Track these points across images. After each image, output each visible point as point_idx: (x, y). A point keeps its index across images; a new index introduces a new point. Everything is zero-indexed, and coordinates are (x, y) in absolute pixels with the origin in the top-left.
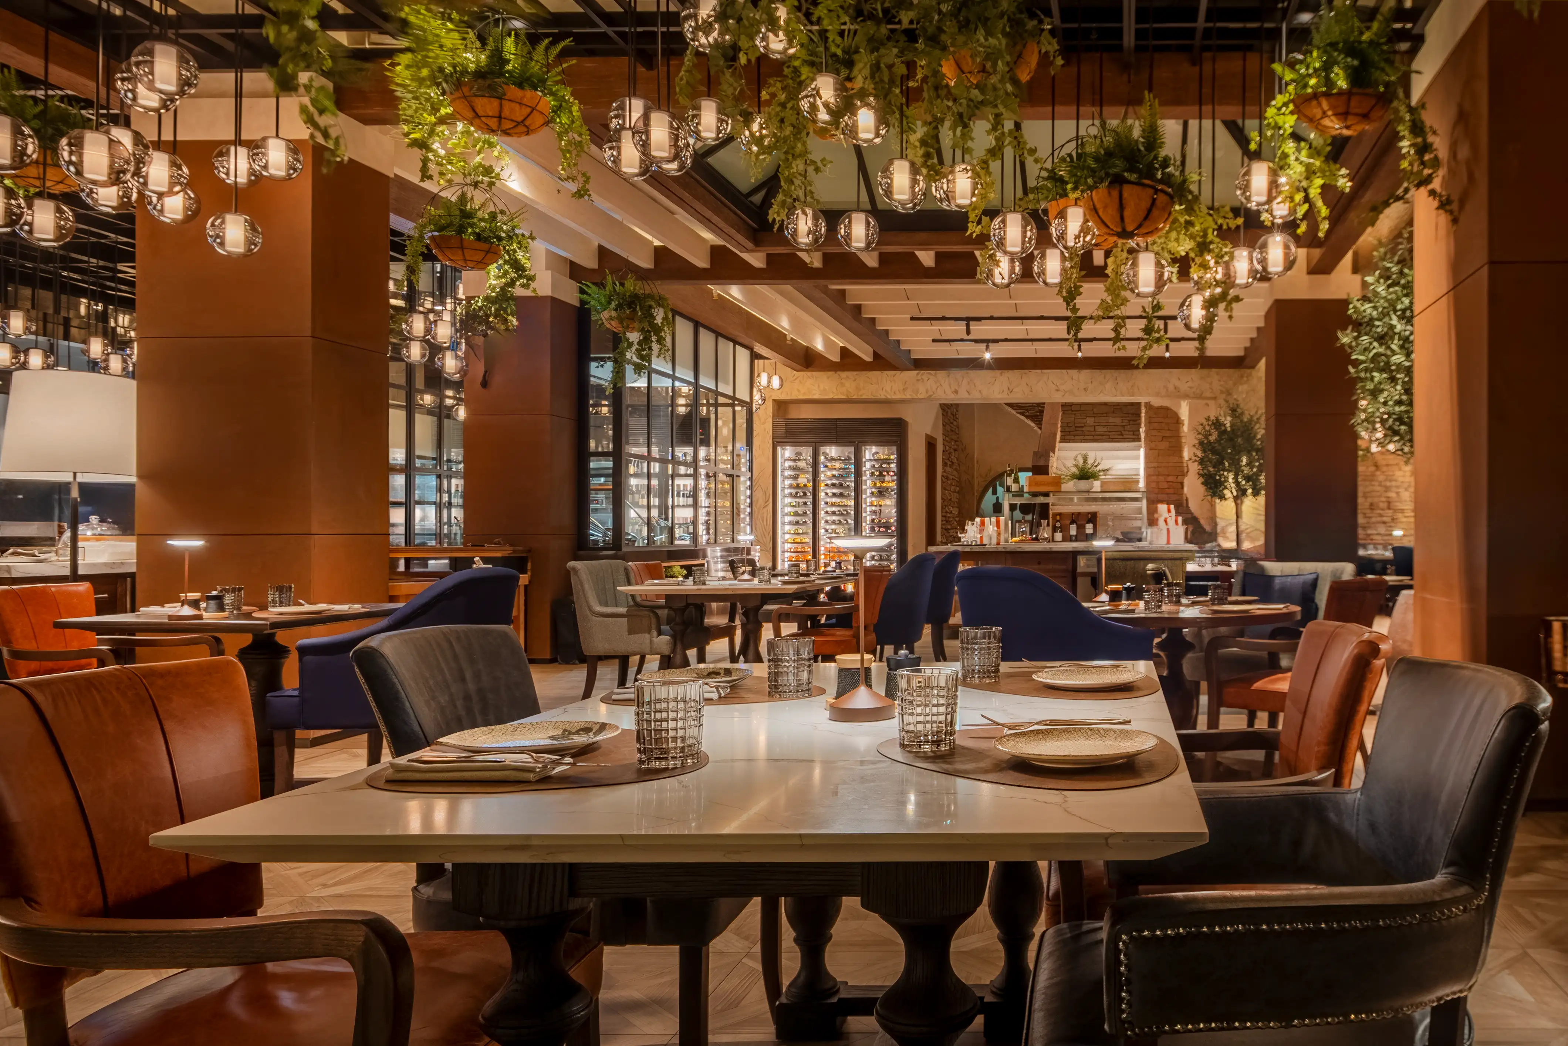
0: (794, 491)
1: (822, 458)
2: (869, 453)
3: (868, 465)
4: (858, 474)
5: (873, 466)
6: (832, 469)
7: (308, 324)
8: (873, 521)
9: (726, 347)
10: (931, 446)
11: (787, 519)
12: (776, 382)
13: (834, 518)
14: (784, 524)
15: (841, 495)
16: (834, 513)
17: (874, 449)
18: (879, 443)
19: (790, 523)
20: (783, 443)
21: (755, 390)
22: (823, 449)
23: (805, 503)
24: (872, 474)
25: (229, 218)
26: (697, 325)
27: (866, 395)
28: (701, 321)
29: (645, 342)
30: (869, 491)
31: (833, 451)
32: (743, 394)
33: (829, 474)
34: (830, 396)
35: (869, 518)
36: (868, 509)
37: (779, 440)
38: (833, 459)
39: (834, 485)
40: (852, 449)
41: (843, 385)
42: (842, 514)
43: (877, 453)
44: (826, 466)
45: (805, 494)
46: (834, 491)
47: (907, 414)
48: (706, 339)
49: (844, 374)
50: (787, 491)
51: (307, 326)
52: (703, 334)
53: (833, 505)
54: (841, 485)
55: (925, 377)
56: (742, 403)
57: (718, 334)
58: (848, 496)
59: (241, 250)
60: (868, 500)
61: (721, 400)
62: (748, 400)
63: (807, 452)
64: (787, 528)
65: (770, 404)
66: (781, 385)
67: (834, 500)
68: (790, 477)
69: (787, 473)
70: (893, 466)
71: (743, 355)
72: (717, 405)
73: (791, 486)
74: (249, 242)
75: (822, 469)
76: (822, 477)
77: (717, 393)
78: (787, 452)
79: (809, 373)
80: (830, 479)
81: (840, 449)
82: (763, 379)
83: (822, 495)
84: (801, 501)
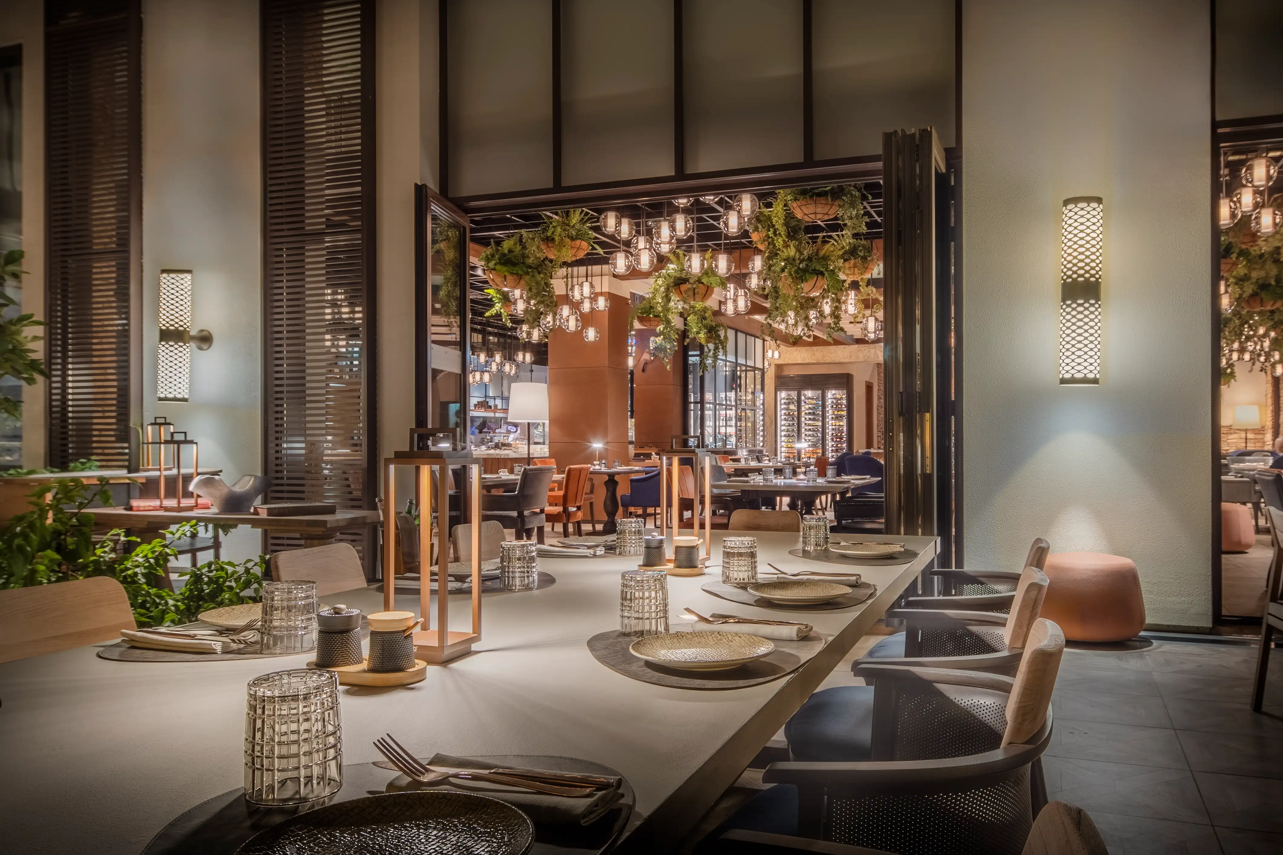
0: (786, 417)
1: (803, 398)
2: (830, 394)
3: (830, 401)
4: (824, 406)
5: (833, 402)
6: (808, 404)
7: (607, 362)
8: (833, 434)
9: (751, 339)
10: (869, 388)
11: (783, 433)
12: (776, 355)
13: (810, 433)
14: (781, 436)
15: (814, 419)
16: (810, 430)
17: (834, 392)
18: (836, 388)
19: (785, 436)
20: (781, 390)
21: (765, 360)
22: (803, 392)
23: (793, 424)
24: (832, 407)
25: (590, 329)
26: (737, 331)
27: (828, 360)
28: (739, 328)
29: (716, 348)
30: (830, 417)
31: (809, 393)
32: (759, 365)
33: (807, 406)
34: (807, 361)
35: (830, 433)
36: (830, 427)
37: (777, 389)
38: (809, 398)
39: (810, 413)
40: (820, 392)
41: (814, 355)
42: (814, 431)
43: (835, 394)
44: (805, 402)
45: (793, 419)
46: (810, 417)
47: (852, 371)
48: (741, 336)
49: (815, 348)
50: (783, 417)
51: (606, 363)
52: (739, 334)
53: (809, 425)
54: (814, 414)
55: (863, 349)
56: (759, 369)
57: (747, 334)
58: (818, 420)
59: (593, 340)
60: (830, 422)
61: (748, 368)
62: (762, 367)
63: (794, 394)
64: (783, 439)
65: (773, 367)
66: (780, 356)
67: (810, 422)
68: (784, 409)
69: (783, 407)
70: (844, 402)
71: (759, 342)
72: (746, 371)
73: (785, 414)
74: (596, 337)
75: (803, 404)
76: (803, 409)
77: (746, 366)
78: (783, 394)
79: (795, 348)
80: (807, 410)
81: (814, 392)
82: (769, 354)
83: (803, 419)
84: (791, 423)
